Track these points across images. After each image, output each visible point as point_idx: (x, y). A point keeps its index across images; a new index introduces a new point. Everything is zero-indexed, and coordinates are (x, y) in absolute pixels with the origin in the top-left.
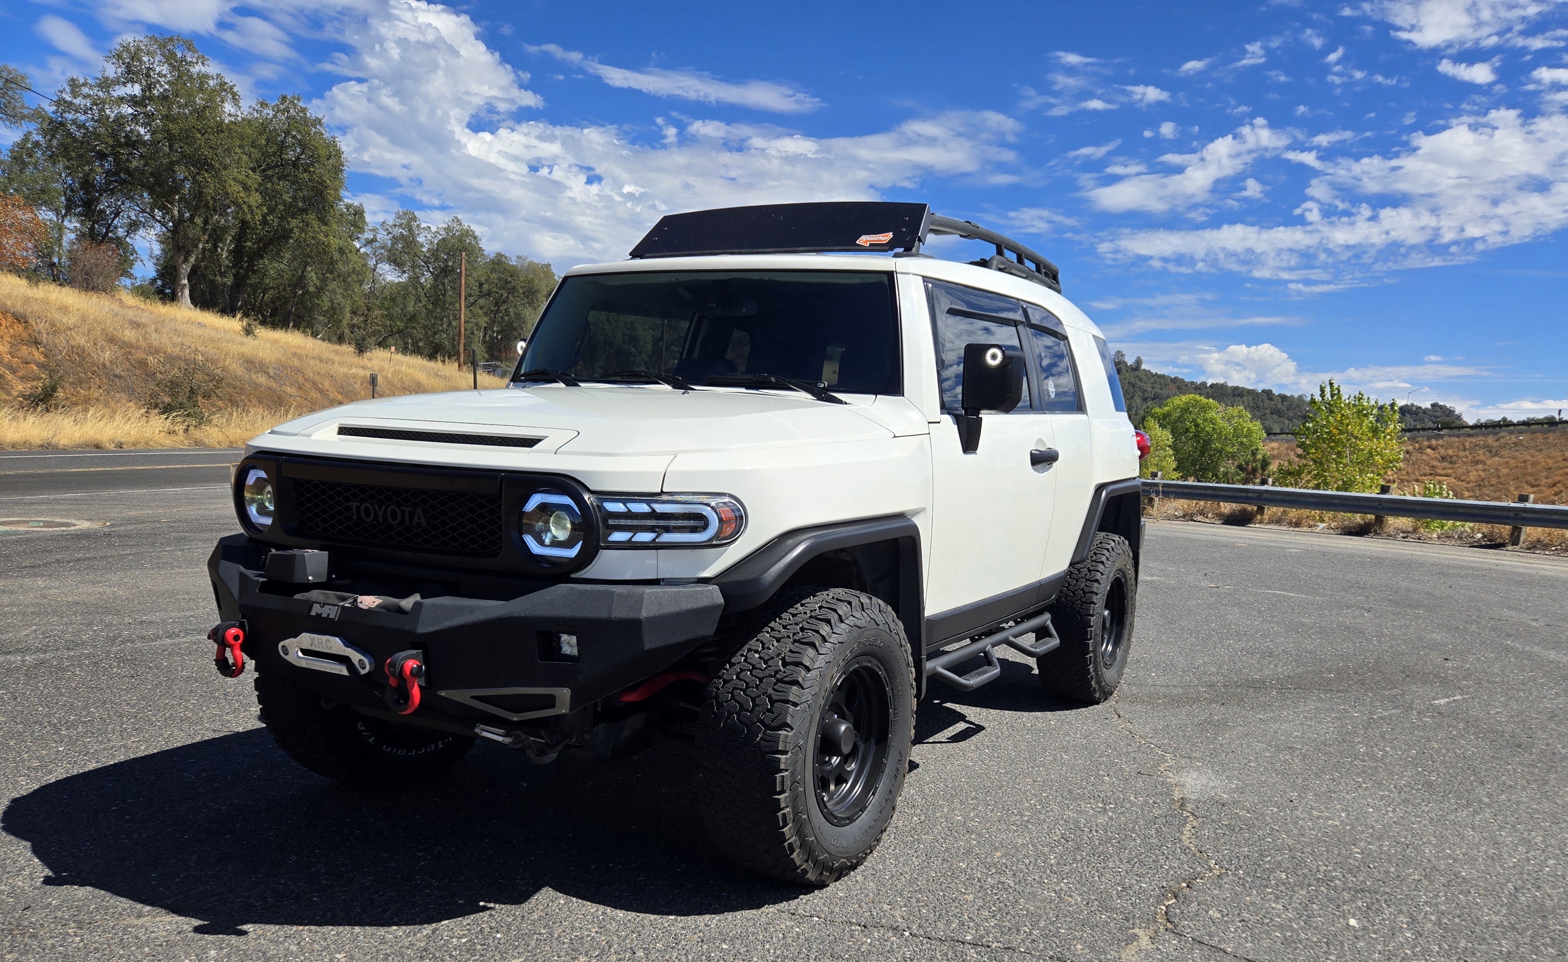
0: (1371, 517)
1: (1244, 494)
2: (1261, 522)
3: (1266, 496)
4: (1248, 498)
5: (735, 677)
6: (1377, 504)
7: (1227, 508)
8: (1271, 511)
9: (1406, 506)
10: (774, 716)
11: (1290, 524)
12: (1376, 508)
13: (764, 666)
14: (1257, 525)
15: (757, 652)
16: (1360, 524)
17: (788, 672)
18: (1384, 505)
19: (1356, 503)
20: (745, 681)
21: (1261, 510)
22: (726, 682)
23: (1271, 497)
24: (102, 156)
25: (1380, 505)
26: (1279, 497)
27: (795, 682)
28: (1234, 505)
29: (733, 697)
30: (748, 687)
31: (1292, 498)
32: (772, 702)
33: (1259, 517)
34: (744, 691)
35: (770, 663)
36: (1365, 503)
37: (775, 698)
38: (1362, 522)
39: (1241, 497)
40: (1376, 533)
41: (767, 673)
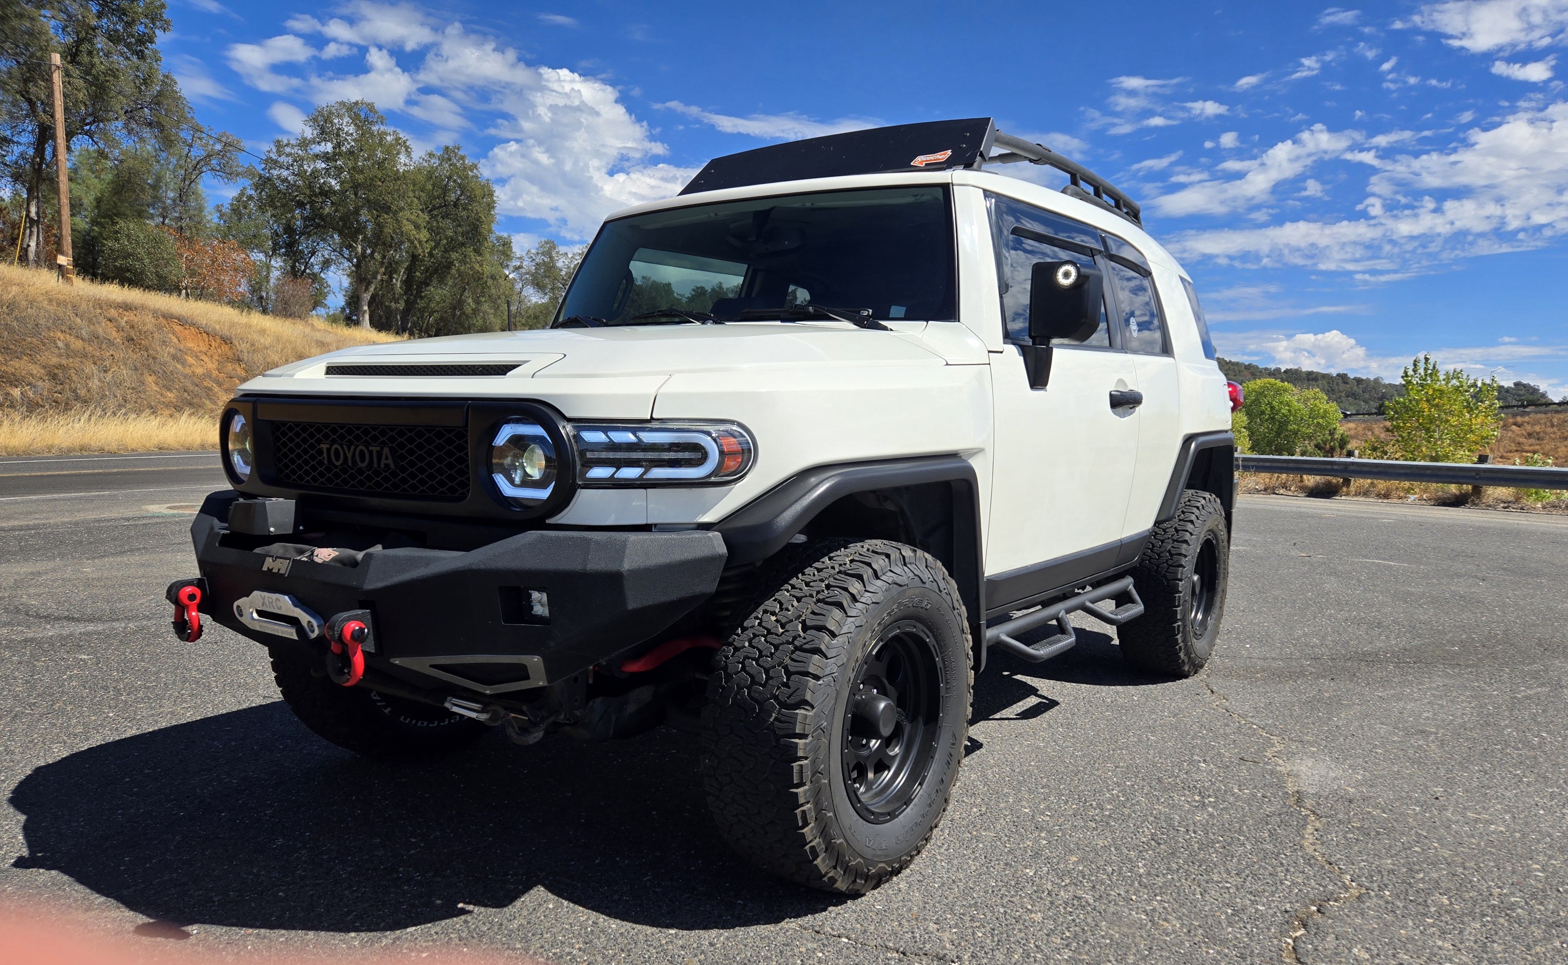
0: (1467, 488)
1: (1329, 467)
2: (1347, 494)
3: (1352, 468)
4: (1333, 470)
5: (747, 644)
6: (1474, 474)
7: (1311, 480)
8: (1358, 483)
9: (1506, 476)
10: (791, 691)
11: (1378, 495)
12: (1474, 478)
13: (781, 630)
14: (1343, 498)
15: (773, 613)
16: (1455, 495)
17: (809, 638)
18: (1483, 475)
19: (1451, 473)
20: (758, 649)
21: (1347, 482)
22: (736, 649)
23: (1358, 468)
24: (300, 205)
25: (1477, 474)
26: (1366, 469)
27: (817, 651)
28: (1318, 478)
29: (744, 667)
30: (761, 656)
31: (1381, 469)
32: (789, 674)
33: (1345, 489)
34: (757, 660)
35: (788, 627)
36: (1460, 474)
37: (792, 669)
38: (1458, 493)
39: (1326, 470)
40: (1474, 504)
41: (784, 639)
